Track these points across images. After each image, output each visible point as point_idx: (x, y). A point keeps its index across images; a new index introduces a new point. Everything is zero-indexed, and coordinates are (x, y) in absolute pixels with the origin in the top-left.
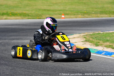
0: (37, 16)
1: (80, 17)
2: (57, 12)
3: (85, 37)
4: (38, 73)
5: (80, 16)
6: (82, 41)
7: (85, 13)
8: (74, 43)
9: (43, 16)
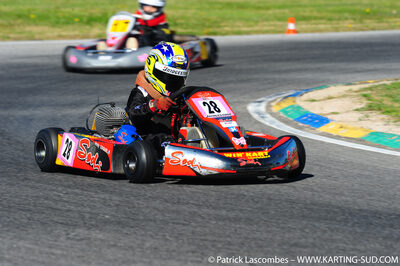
0: (204, 25)
1: (350, 26)
2: (270, 12)
3: (365, 96)
4: (209, 215)
5: (348, 24)
6: (357, 110)
7: (368, 14)
8: (329, 117)
9: (222, 24)
